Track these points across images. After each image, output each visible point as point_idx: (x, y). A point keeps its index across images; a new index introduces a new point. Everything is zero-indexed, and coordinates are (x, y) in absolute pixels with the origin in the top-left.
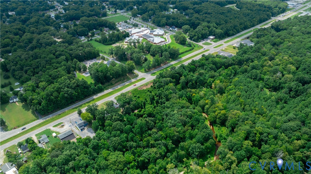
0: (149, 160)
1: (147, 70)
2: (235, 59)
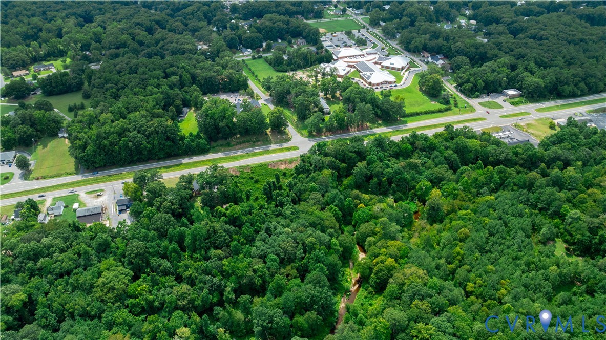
0: (163, 304)
1: (314, 133)
2: (520, 151)
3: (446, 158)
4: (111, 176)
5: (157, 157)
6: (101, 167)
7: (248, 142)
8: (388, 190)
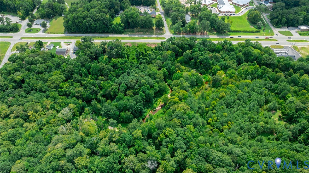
3: (237, 57)
4: (77, 37)
5: (98, 32)
6: (74, 32)
7: (143, 31)
8: (199, 67)
